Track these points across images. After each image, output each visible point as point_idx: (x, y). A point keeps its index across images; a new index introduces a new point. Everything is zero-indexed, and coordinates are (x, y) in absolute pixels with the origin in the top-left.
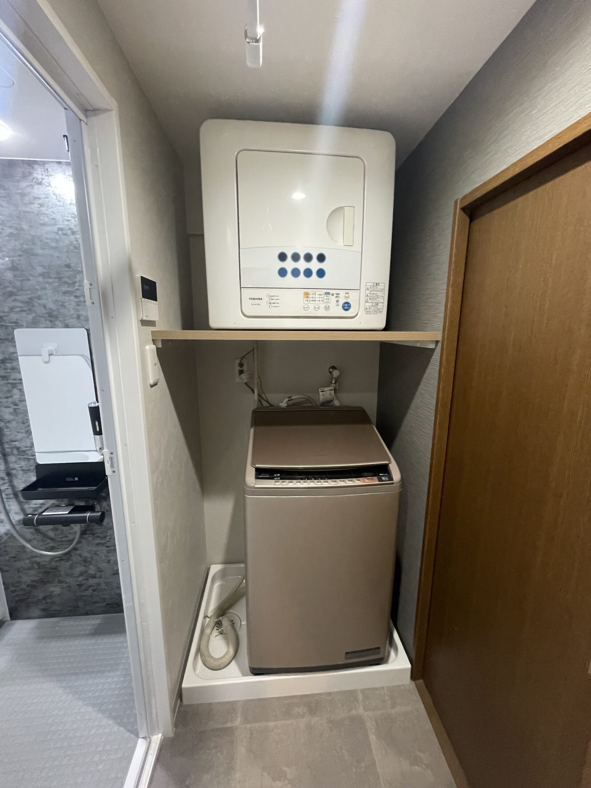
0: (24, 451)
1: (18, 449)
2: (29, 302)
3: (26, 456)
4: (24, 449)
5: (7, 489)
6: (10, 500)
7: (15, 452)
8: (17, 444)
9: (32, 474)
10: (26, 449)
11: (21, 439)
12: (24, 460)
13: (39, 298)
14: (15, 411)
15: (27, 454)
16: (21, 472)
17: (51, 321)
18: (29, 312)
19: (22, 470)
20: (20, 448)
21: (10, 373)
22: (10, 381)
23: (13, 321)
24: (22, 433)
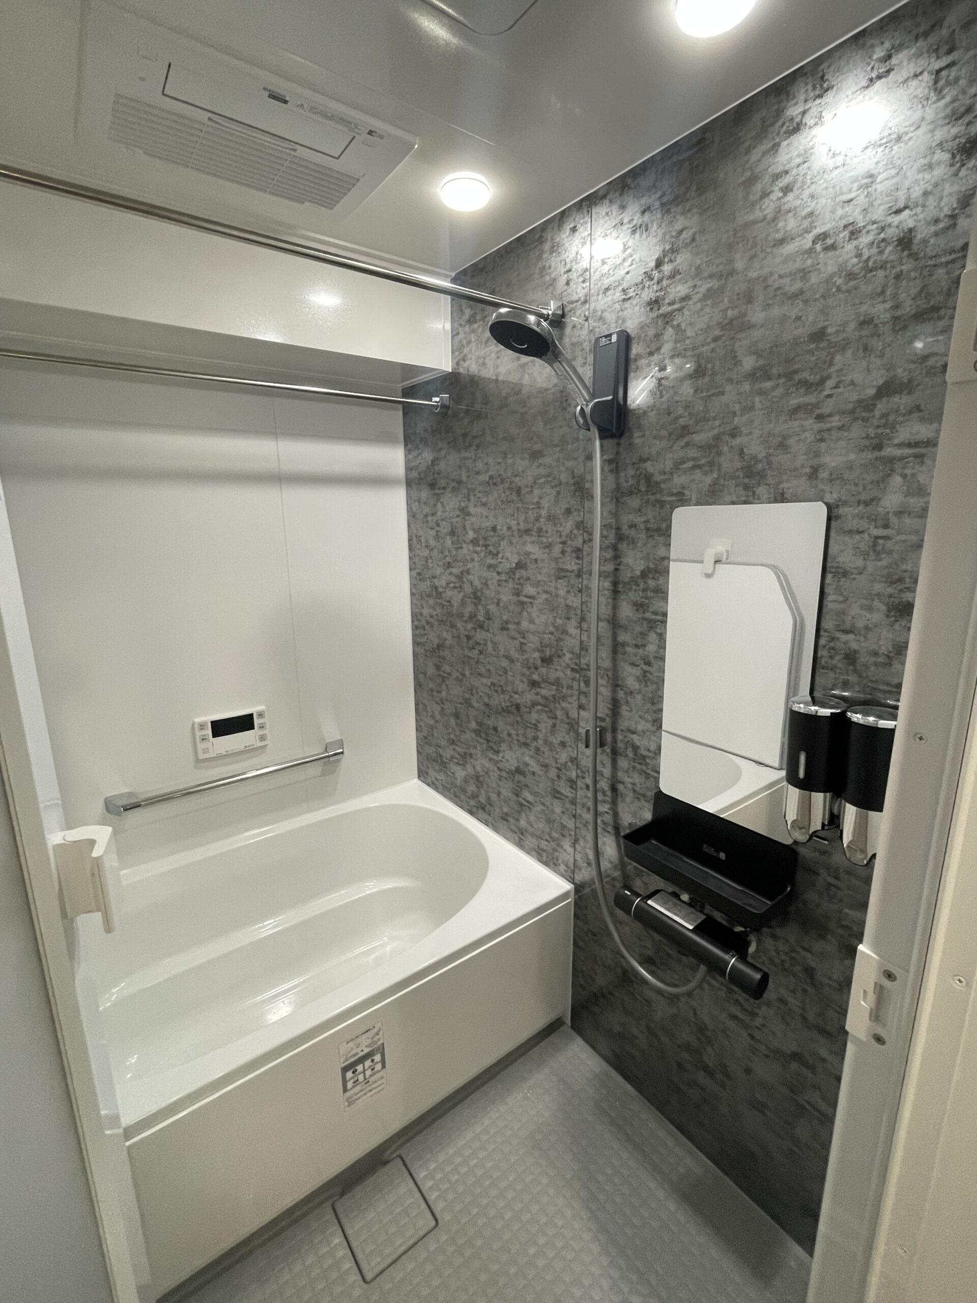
0: (644, 757)
1: (635, 748)
2: (712, 447)
3: (644, 768)
4: (644, 753)
5: (607, 813)
6: (606, 834)
7: (630, 753)
8: (635, 737)
9: (646, 804)
10: (647, 753)
11: (644, 732)
12: (641, 774)
13: (733, 434)
14: (645, 676)
15: (647, 765)
16: (631, 794)
17: (746, 487)
18: (707, 468)
19: (634, 791)
20: (638, 747)
21: (652, 598)
22: (648, 615)
23: (675, 491)
24: (647, 721)
